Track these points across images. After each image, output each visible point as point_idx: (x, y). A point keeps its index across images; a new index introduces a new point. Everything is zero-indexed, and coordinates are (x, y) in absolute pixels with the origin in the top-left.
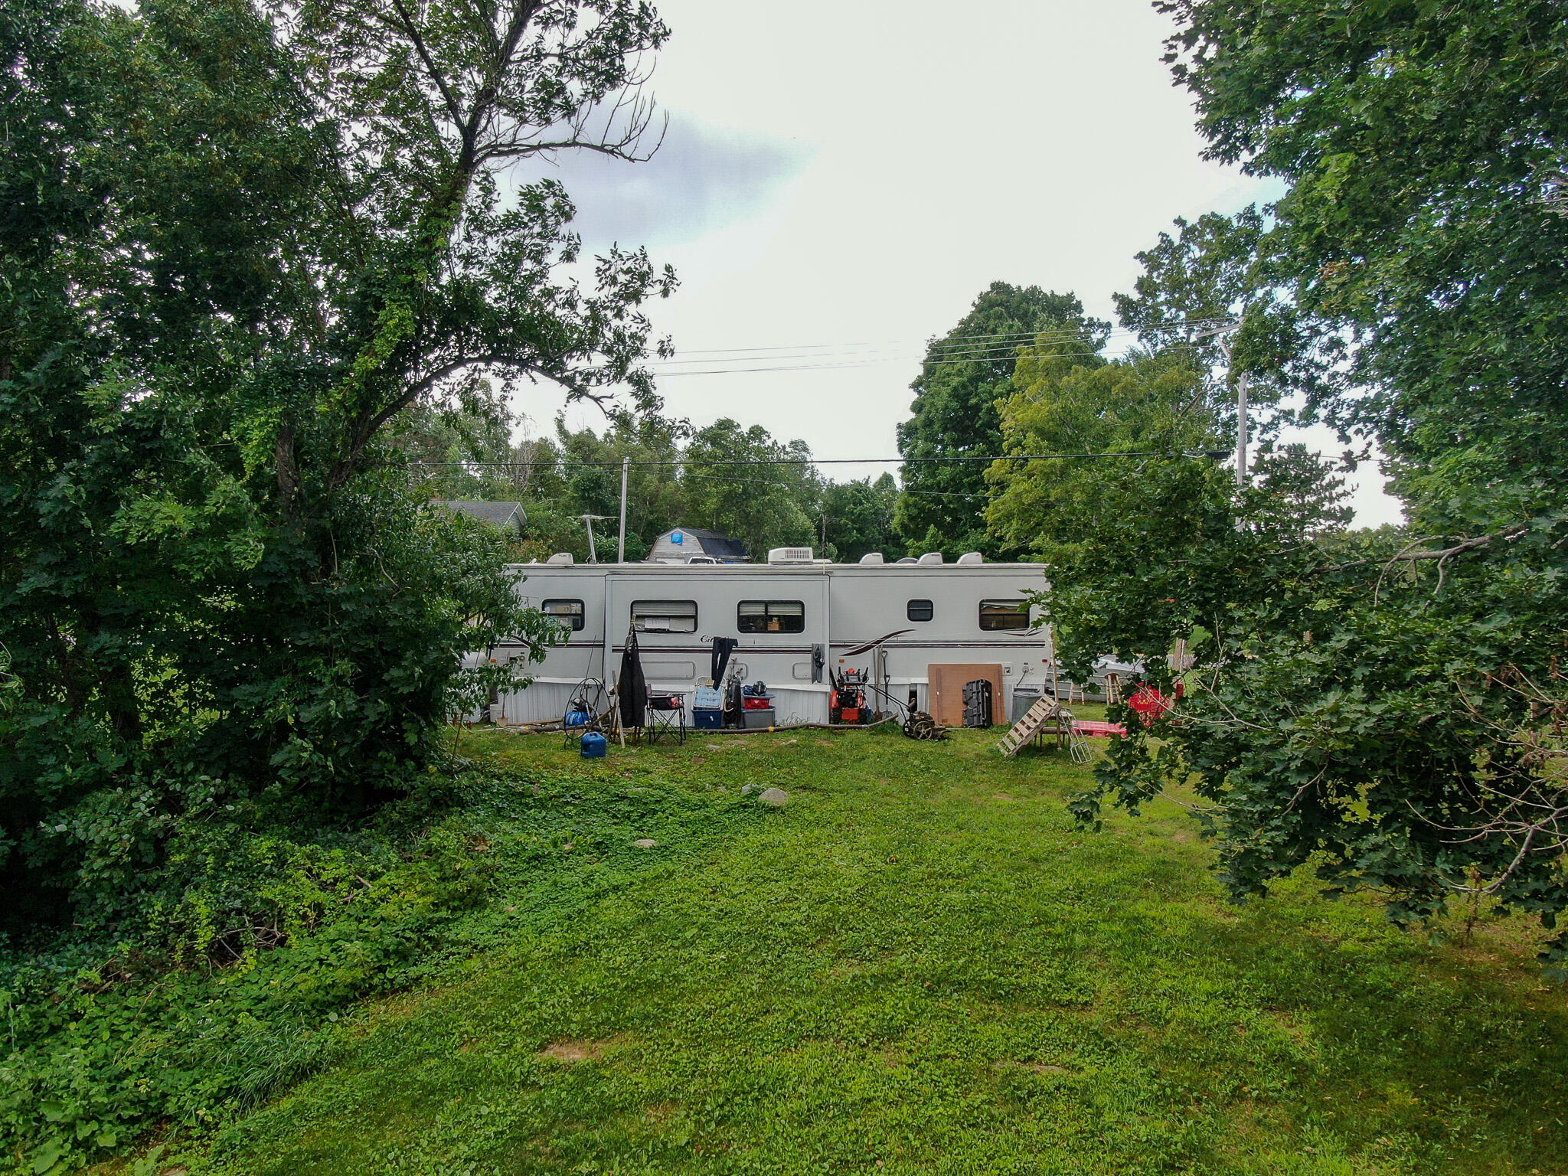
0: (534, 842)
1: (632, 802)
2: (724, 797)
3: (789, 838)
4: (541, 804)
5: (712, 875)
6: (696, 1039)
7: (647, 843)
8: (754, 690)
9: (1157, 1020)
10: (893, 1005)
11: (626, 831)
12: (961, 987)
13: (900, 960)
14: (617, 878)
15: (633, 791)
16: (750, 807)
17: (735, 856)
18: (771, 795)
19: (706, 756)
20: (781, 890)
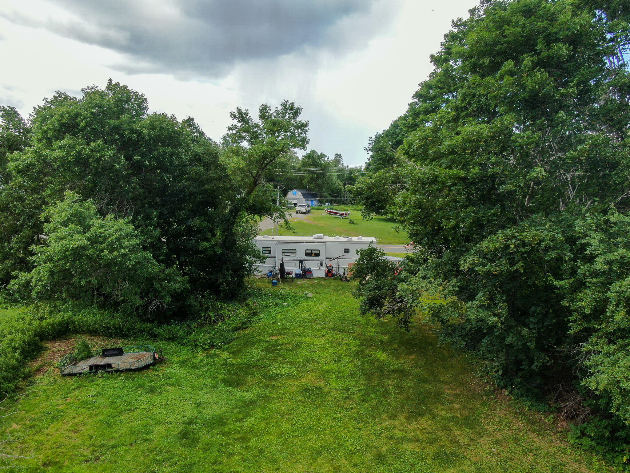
0: (264, 303)
1: (282, 296)
2: (300, 294)
3: (311, 303)
4: (265, 296)
5: (297, 310)
6: (293, 336)
7: (285, 304)
8: (308, 269)
9: (365, 335)
10: (323, 332)
11: (281, 301)
12: (335, 330)
13: (327, 326)
14: (280, 310)
15: (283, 293)
16: (306, 297)
17: (301, 307)
18: (310, 295)
19: (298, 286)
20: (309, 313)
